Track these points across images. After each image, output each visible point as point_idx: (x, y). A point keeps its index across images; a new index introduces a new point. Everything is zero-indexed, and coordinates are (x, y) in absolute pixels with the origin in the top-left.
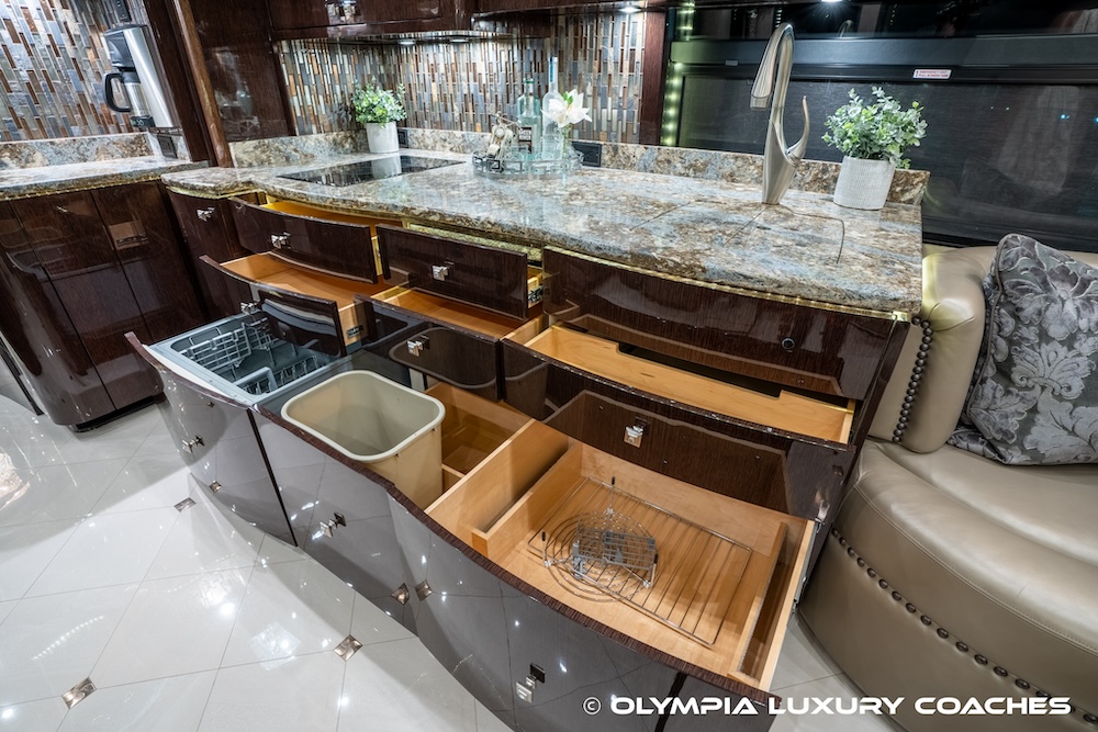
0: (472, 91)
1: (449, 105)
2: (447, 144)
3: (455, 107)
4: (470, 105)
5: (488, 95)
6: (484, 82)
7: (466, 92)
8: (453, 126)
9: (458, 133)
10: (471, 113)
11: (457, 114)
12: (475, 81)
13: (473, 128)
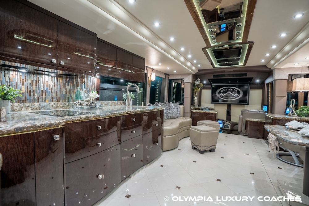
0: (45, 89)
1: (32, 94)
2: (29, 108)
3: (35, 94)
4: (44, 94)
5: (53, 91)
6: (51, 87)
7: (42, 89)
8: (34, 100)
9: (37, 103)
10: (44, 96)
11: (36, 97)
12: (47, 86)
13: (45, 101)
